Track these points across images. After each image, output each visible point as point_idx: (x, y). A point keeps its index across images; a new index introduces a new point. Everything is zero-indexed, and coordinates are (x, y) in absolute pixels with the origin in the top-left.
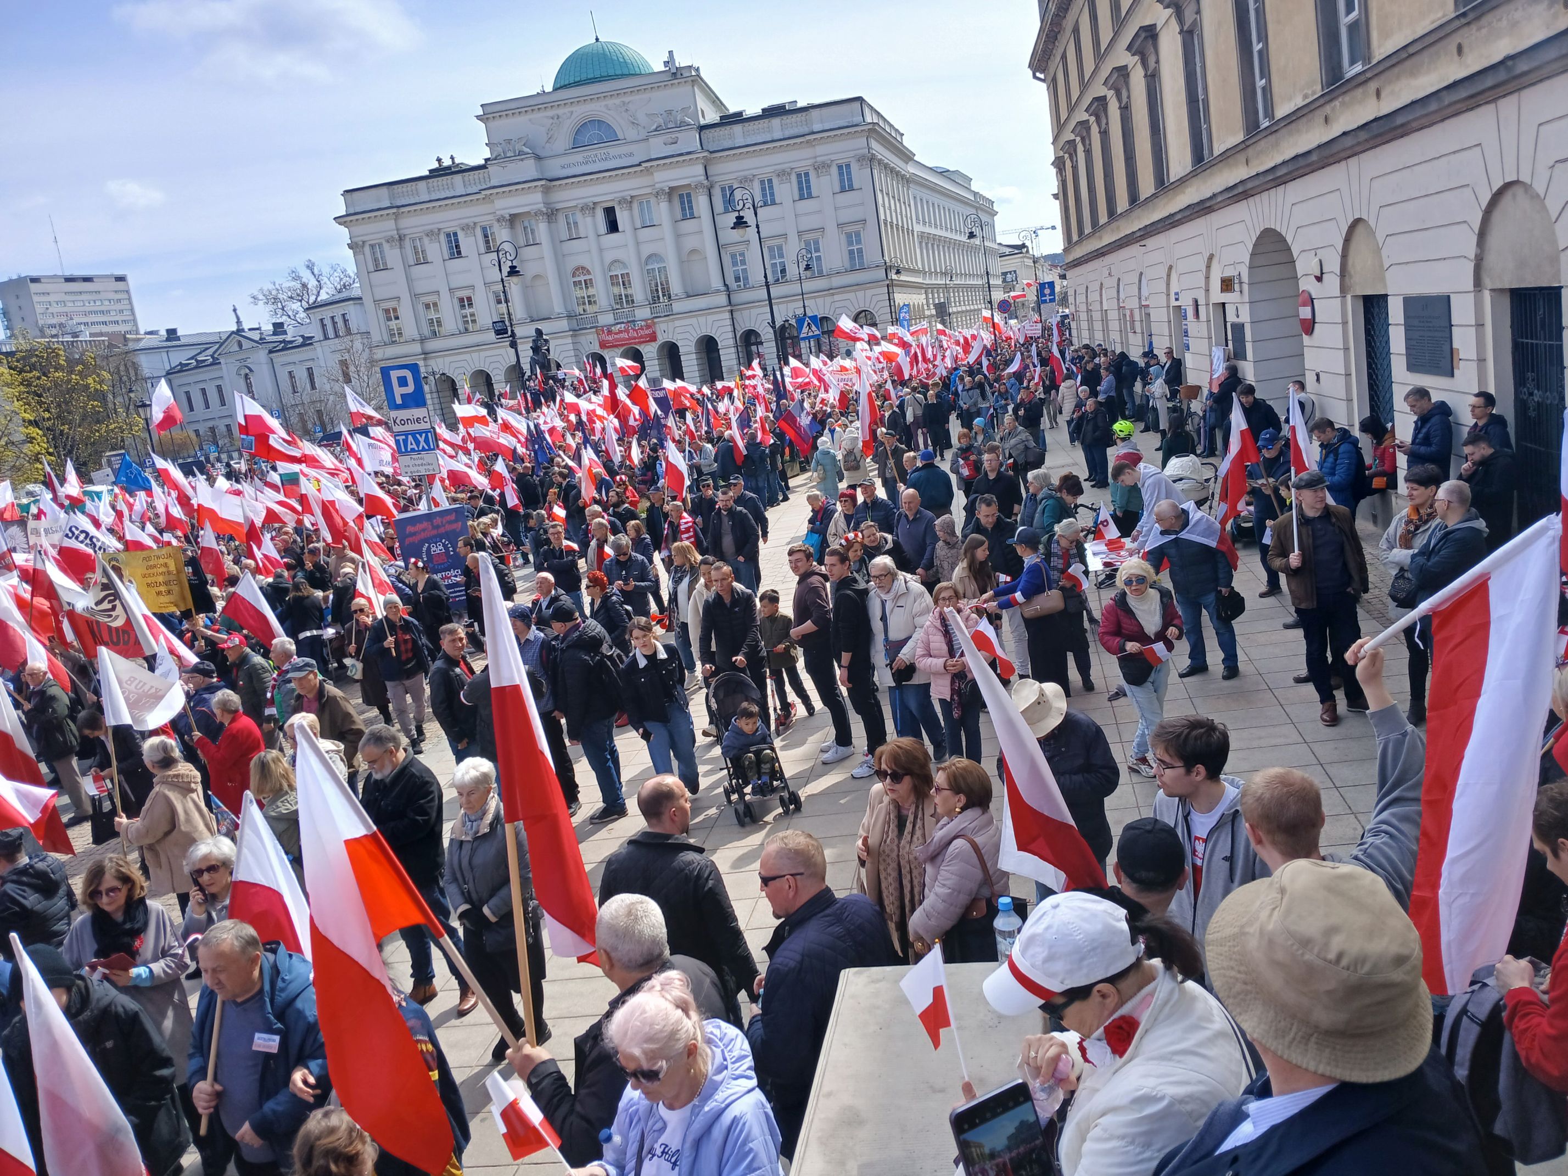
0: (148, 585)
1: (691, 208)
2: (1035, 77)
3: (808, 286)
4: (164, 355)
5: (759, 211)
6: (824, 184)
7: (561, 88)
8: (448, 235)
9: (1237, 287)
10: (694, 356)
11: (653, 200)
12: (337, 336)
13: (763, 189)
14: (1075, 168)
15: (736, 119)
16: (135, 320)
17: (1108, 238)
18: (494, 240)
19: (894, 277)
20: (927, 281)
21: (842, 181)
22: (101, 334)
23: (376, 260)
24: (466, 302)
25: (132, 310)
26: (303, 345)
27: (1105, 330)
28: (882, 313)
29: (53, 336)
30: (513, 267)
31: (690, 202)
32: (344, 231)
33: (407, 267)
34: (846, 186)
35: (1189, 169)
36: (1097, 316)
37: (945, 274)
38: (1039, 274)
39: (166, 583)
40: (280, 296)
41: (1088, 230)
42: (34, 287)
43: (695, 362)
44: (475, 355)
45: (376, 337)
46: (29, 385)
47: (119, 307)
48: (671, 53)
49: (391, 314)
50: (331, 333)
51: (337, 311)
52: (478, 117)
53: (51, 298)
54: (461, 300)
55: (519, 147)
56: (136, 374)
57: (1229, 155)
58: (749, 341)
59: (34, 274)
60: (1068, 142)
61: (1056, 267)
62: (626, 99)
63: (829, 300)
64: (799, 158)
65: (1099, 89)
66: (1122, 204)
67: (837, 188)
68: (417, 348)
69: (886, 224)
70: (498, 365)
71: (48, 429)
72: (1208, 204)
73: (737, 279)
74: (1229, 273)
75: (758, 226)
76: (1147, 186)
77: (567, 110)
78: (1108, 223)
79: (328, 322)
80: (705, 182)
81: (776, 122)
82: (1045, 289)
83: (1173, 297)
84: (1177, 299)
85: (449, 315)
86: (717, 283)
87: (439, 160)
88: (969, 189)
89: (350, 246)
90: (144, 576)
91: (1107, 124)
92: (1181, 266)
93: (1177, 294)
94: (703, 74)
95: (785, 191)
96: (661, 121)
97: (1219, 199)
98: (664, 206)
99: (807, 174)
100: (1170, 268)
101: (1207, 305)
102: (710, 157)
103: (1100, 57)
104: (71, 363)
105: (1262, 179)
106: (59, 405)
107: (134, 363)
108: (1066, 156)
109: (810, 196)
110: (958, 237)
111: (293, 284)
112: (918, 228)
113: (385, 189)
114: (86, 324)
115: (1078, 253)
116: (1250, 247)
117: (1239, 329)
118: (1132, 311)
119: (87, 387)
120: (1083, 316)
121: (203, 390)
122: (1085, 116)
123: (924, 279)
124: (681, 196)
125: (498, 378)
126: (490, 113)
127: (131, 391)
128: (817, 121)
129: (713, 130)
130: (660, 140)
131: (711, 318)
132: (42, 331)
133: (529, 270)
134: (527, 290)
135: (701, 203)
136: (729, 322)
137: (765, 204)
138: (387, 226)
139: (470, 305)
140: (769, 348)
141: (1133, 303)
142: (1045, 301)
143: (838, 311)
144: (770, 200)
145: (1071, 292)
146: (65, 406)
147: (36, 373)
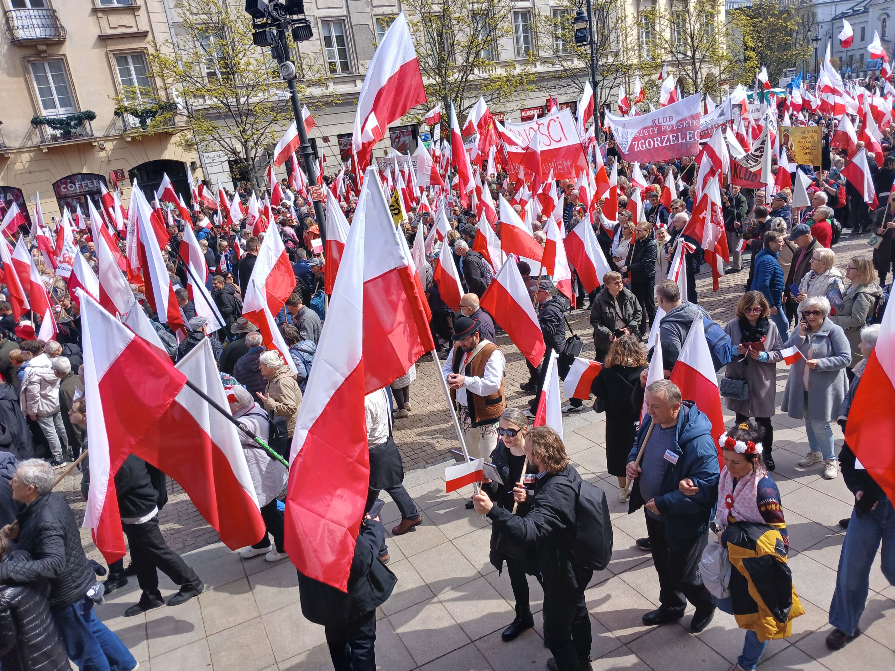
0: (801, 148)
4: (832, 7)
39: (811, 148)
46: (755, 26)
56: (813, 20)
71: (759, 53)
90: (799, 142)
106: (768, 39)
107: (813, 13)
119: (787, 27)
127: (809, 30)
146: (771, 39)
147: (760, 19)
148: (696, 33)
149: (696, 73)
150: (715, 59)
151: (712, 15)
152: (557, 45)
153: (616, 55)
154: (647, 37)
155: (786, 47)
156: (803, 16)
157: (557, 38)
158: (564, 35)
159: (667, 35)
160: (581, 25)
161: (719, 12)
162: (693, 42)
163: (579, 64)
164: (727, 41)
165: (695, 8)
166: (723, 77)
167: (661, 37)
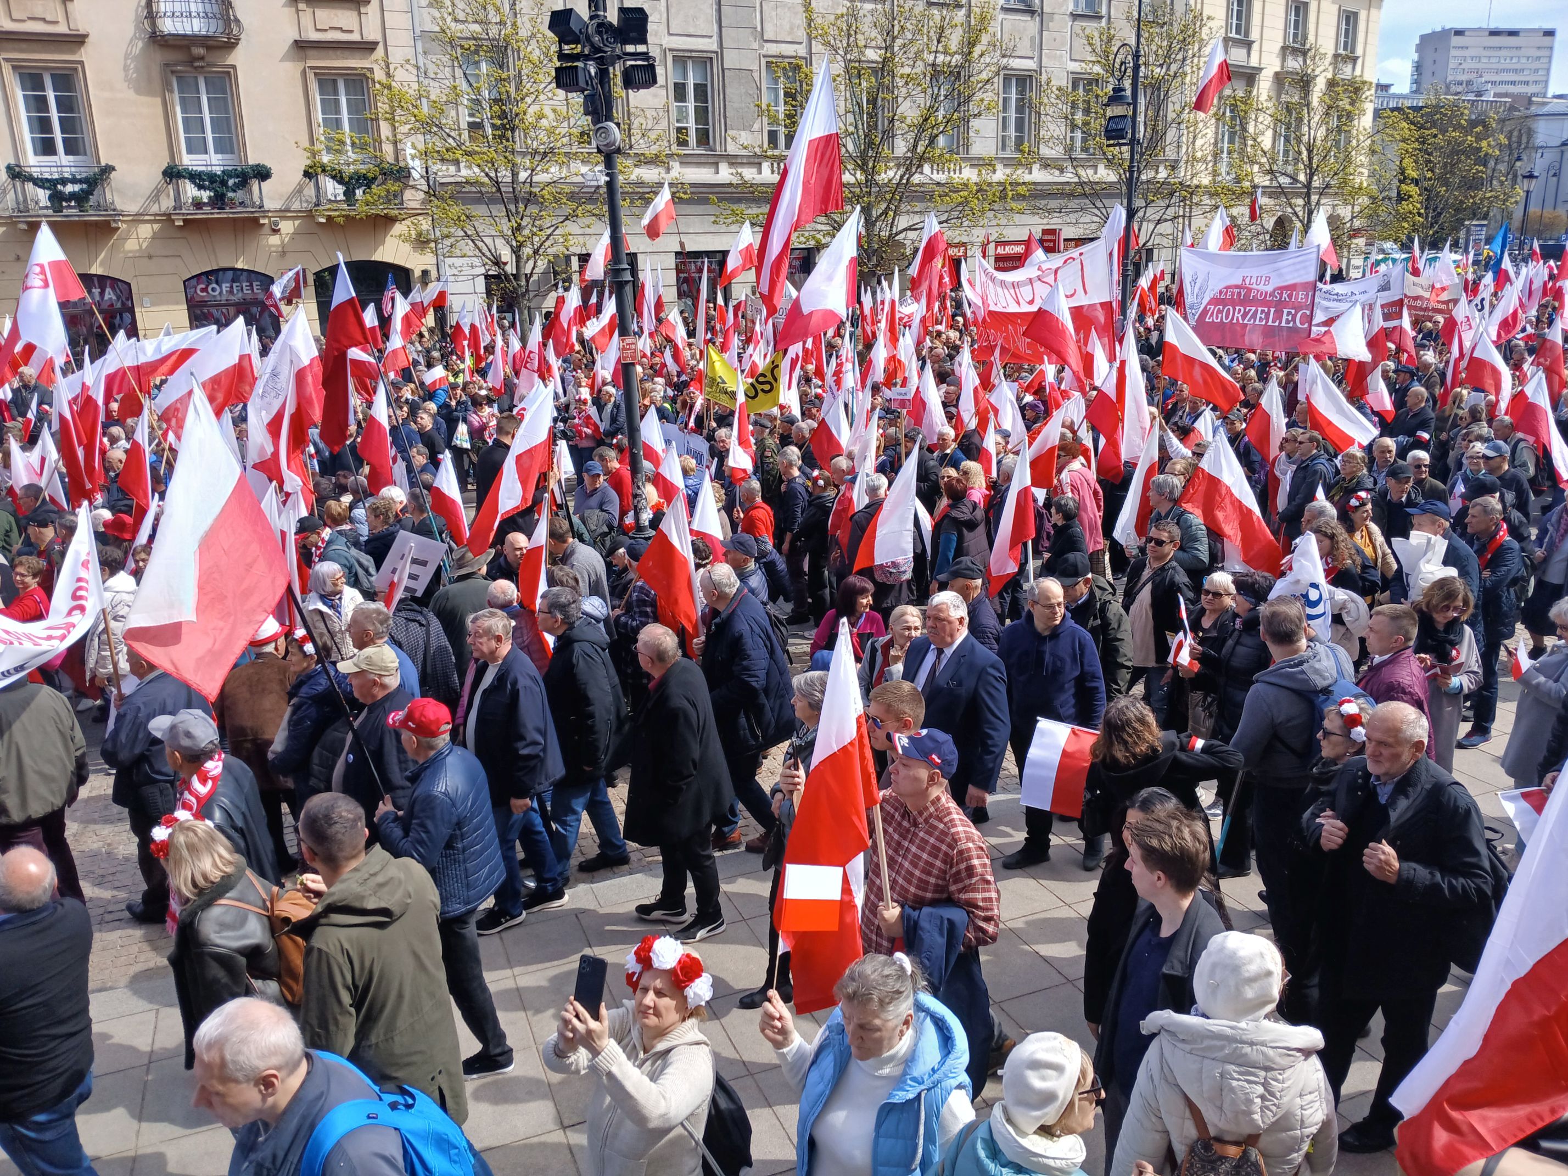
16: (1547, 82)
22: (1506, 95)
25: (1548, 70)
42: (1455, 41)
46: (1423, 143)
47: (1536, 65)
53: (1469, 53)
56: (1528, 142)
71: (1426, 189)
104: (1472, 122)
106: (1445, 165)
107: (1530, 129)
114: (1493, 83)
119: (1479, 150)
127: (1519, 159)
132: (1448, 87)
146: (1450, 168)
147: (1434, 131)
148: (1318, 142)
149: (1310, 213)
150: (1346, 191)
151: (1350, 116)
152: (1072, 138)
153: (1174, 166)
154: (1231, 141)
155: (1473, 184)
156: (1511, 132)
157: (1074, 127)
158: (1086, 124)
159: (1266, 141)
160: (1118, 110)
161: (1363, 112)
162: (1310, 159)
163: (1106, 174)
164: (1371, 164)
165: (1322, 101)
166: (1357, 223)
167: (1256, 144)
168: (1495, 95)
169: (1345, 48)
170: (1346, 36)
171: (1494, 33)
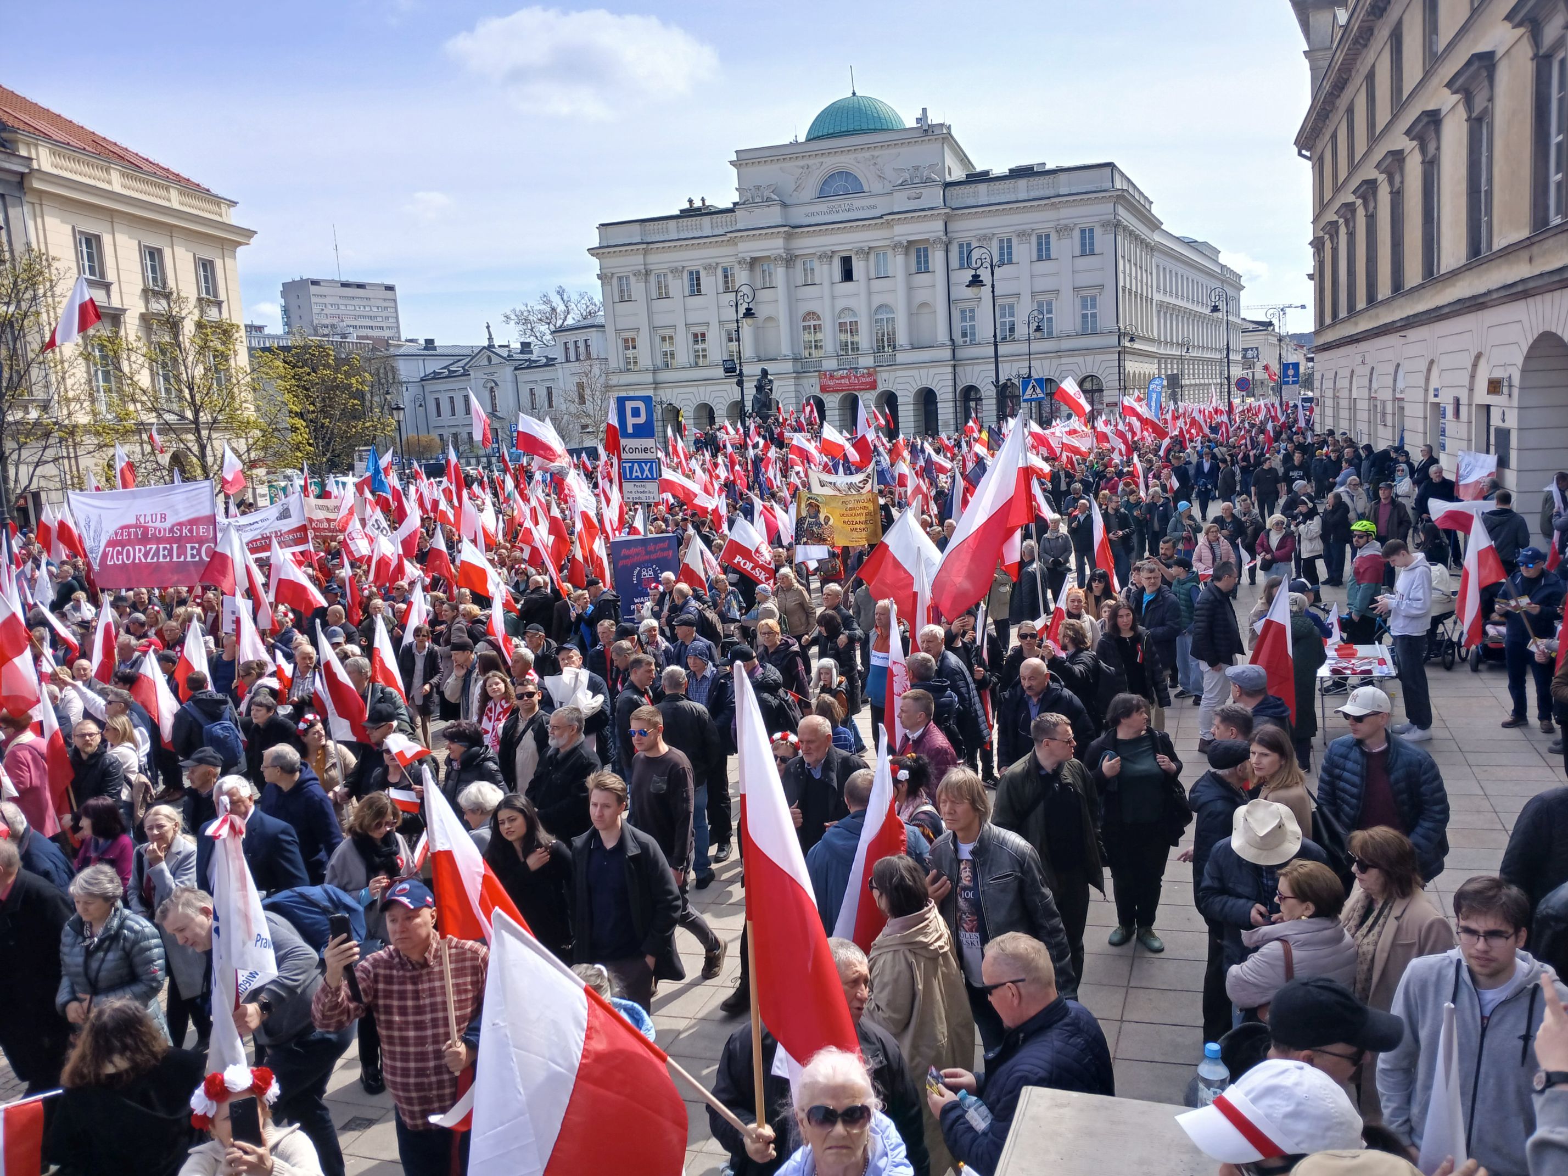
1: (926, 262)
2: (1300, 154)
3: (1036, 346)
4: (421, 362)
5: (996, 270)
6: (1064, 248)
7: (814, 139)
8: (691, 273)
9: (1505, 390)
10: (911, 407)
11: (890, 252)
12: (578, 360)
13: (1001, 248)
14: (1335, 250)
15: (983, 177)
16: (398, 327)
17: (1364, 325)
18: (733, 281)
19: (1128, 344)
20: (1162, 351)
21: (1083, 245)
22: (367, 338)
23: (622, 291)
24: (700, 338)
25: (397, 318)
26: (546, 365)
27: (1353, 419)
28: (1109, 380)
29: (324, 336)
30: (748, 310)
31: (926, 256)
32: (595, 262)
33: (649, 300)
34: (1087, 249)
35: (1463, 261)
36: (1344, 403)
37: (1182, 345)
38: (1284, 354)
40: (531, 318)
41: (1343, 314)
42: (314, 289)
43: (912, 413)
44: (702, 389)
45: (613, 364)
46: (299, 380)
47: (385, 314)
48: (924, 110)
49: (629, 344)
50: (573, 357)
51: (581, 336)
52: (731, 162)
53: (327, 300)
54: (696, 335)
55: (767, 194)
56: (394, 378)
57: (1509, 251)
58: (968, 396)
59: (315, 277)
60: (1331, 223)
61: (1302, 347)
62: (876, 153)
63: (1055, 362)
64: (1042, 219)
65: (1369, 172)
66: (1384, 290)
67: (1077, 251)
68: (649, 378)
69: (1124, 290)
70: (721, 400)
71: (311, 421)
72: (1481, 300)
73: (964, 335)
74: (1497, 374)
75: (993, 286)
76: (1413, 275)
77: (817, 161)
78: (1366, 310)
79: (571, 346)
80: (944, 238)
81: (1022, 183)
82: (1289, 372)
83: (1431, 393)
84: (1436, 396)
85: (683, 350)
86: (943, 337)
87: (690, 201)
88: (1216, 262)
89: (599, 277)
91: (1375, 208)
92: (1445, 362)
93: (1436, 390)
94: (953, 132)
95: (1023, 251)
96: (907, 176)
97: (1495, 296)
98: (900, 259)
99: (1048, 236)
100: (1432, 362)
101: (1470, 405)
102: (951, 214)
103: (1374, 139)
104: (340, 362)
105: (1547, 280)
106: (323, 399)
107: (393, 368)
108: (1327, 236)
109: (1048, 258)
110: (1199, 309)
111: (543, 307)
112: (1157, 297)
113: (637, 226)
114: (355, 327)
115: (1330, 336)
116: (1525, 350)
117: (1503, 435)
118: (1384, 402)
119: (351, 385)
120: (1329, 402)
121: (452, 398)
122: (1351, 198)
123: (1159, 348)
124: (918, 251)
125: (720, 412)
126: (744, 160)
127: (388, 393)
128: (1064, 185)
129: (957, 188)
130: (905, 194)
131: (932, 371)
132: (315, 330)
133: (762, 311)
134: (757, 330)
135: (937, 259)
136: (950, 376)
137: (1002, 264)
138: (636, 261)
139: (703, 340)
140: (989, 406)
141: (1386, 395)
142: (1287, 383)
143: (1064, 374)
144: (1006, 258)
145: (1317, 376)
146: (329, 401)
147: (307, 369)
148: (197, 381)
149: (203, 448)
150: (237, 426)
151: (224, 356)
153: (45, 407)
154: (106, 380)
155: (356, 415)
156: (378, 370)
159: (144, 379)
161: (237, 352)
162: (193, 397)
164: (256, 400)
165: (192, 342)
166: (253, 455)
167: (134, 384)
168: (358, 337)
169: (208, 293)
170: (206, 281)
171: (345, 285)
